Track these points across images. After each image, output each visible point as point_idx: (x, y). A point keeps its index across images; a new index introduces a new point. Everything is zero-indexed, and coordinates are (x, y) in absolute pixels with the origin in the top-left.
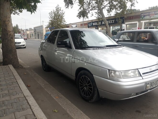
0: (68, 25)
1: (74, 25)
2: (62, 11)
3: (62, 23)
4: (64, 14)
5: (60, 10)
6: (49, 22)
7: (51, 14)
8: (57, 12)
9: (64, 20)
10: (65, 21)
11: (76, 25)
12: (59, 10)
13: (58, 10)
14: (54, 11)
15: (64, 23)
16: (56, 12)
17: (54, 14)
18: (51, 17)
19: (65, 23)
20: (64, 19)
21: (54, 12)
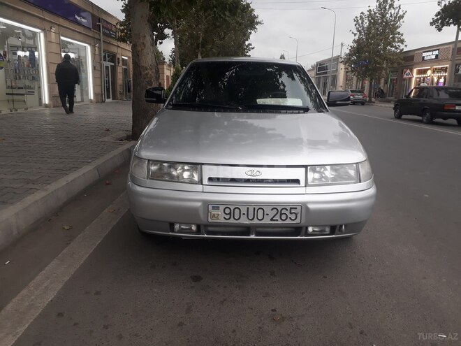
0: (411, 54)
1: (430, 53)
2: (397, 11)
3: (392, 46)
4: (402, 17)
5: (391, 6)
6: (352, 45)
7: (360, 22)
8: (381, 14)
9: (398, 38)
10: (402, 41)
11: (437, 52)
12: (387, 7)
13: (385, 8)
14: (370, 11)
15: (397, 48)
16: (375, 13)
17: (370, 21)
18: (359, 31)
19: (402, 47)
20: (399, 33)
21: (370, 14)
